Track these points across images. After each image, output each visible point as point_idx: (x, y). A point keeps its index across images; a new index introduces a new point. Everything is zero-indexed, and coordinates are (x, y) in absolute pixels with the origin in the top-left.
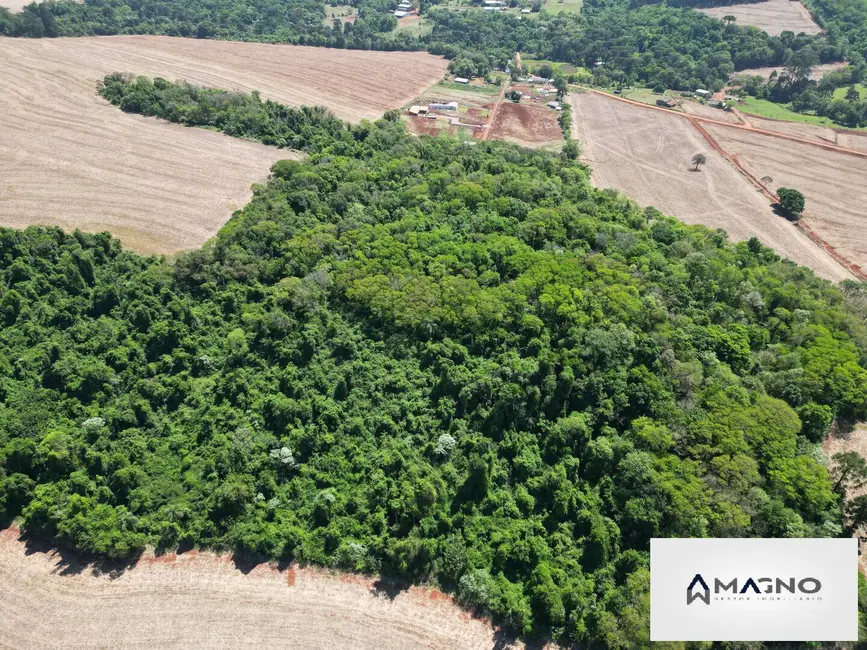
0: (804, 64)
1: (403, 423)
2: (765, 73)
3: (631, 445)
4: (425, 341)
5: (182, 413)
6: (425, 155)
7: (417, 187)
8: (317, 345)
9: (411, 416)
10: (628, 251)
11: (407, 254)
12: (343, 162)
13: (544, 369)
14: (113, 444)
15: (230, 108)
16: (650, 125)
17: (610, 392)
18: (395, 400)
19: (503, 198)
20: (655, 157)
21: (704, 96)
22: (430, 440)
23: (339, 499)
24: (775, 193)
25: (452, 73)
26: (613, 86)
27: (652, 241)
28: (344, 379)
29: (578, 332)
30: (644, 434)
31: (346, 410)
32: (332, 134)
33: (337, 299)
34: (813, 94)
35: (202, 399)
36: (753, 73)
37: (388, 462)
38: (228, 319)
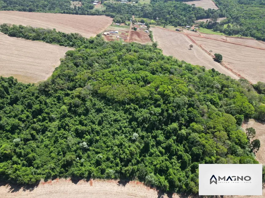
0: (215, 18)
1: (121, 131)
2: (205, 21)
4: (125, 105)
5: (47, 134)
6: (114, 47)
7: (114, 57)
8: (90, 109)
9: (123, 129)
10: (181, 74)
11: (115, 78)
12: (88, 50)
13: (163, 111)
14: (25, 147)
15: (47, 34)
16: (175, 37)
17: (183, 116)
18: (117, 124)
19: (141, 60)
20: (178, 46)
21: (189, 28)
22: (130, 135)
23: (104, 157)
24: (213, 55)
25: (114, 22)
26: (162, 25)
27: (187, 70)
28: (101, 119)
29: (171, 99)
30: (195, 128)
31: (102, 129)
32: (82, 42)
33: (95, 93)
34: (218, 26)
35: (53, 129)
36: (201, 21)
37: (118, 144)
38: (59, 103)
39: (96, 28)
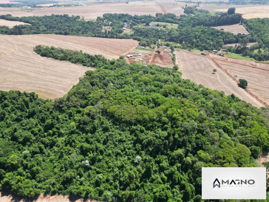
0: (245, 43)
1: (125, 152)
2: (233, 45)
3: (197, 159)
4: (132, 126)
5: (54, 149)
6: (131, 69)
7: (129, 78)
8: (98, 127)
9: (127, 150)
10: (194, 98)
11: (126, 99)
12: (107, 71)
13: (169, 135)
14: (32, 159)
15: (73, 55)
16: (200, 60)
17: (190, 142)
18: (122, 145)
19: (155, 82)
20: (201, 70)
21: (215, 52)
22: (133, 158)
23: (104, 178)
24: (238, 80)
25: (140, 45)
26: (188, 49)
27: (201, 95)
28: (106, 138)
29: (179, 123)
30: (201, 156)
31: (106, 148)
32: (104, 63)
33: (104, 112)
34: (248, 51)
35: (61, 144)
36: (230, 45)
37: (119, 165)
38: (70, 119)
39: (121, 50)
